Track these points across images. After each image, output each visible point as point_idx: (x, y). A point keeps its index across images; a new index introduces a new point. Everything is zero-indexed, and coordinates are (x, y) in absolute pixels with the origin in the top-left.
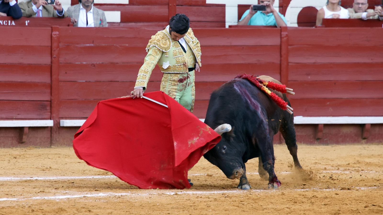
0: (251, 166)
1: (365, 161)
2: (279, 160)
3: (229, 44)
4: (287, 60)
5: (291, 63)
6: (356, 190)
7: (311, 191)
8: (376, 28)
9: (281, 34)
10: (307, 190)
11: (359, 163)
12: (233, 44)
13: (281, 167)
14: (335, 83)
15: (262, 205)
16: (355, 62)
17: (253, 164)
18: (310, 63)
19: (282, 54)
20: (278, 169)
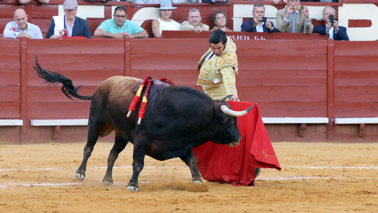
0: (98, 161)
3: (79, 53)
4: (131, 67)
5: (134, 70)
9: (125, 44)
12: (82, 53)
15: (108, 195)
17: (100, 159)
19: (126, 61)
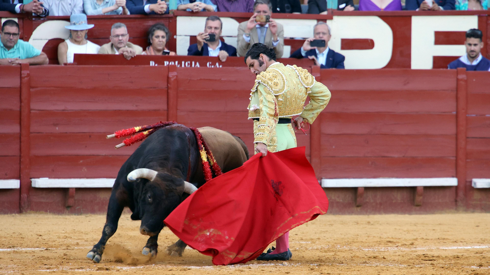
1: (127, 235)
2: (18, 234)
4: (29, 106)
5: (34, 110)
6: (117, 271)
7: (59, 272)
8: (143, 66)
9: (21, 72)
10: (54, 270)
11: (120, 237)
13: (22, 242)
14: (90, 136)
16: (115, 109)
18: (58, 110)
19: (23, 98)
20: (17, 244)
